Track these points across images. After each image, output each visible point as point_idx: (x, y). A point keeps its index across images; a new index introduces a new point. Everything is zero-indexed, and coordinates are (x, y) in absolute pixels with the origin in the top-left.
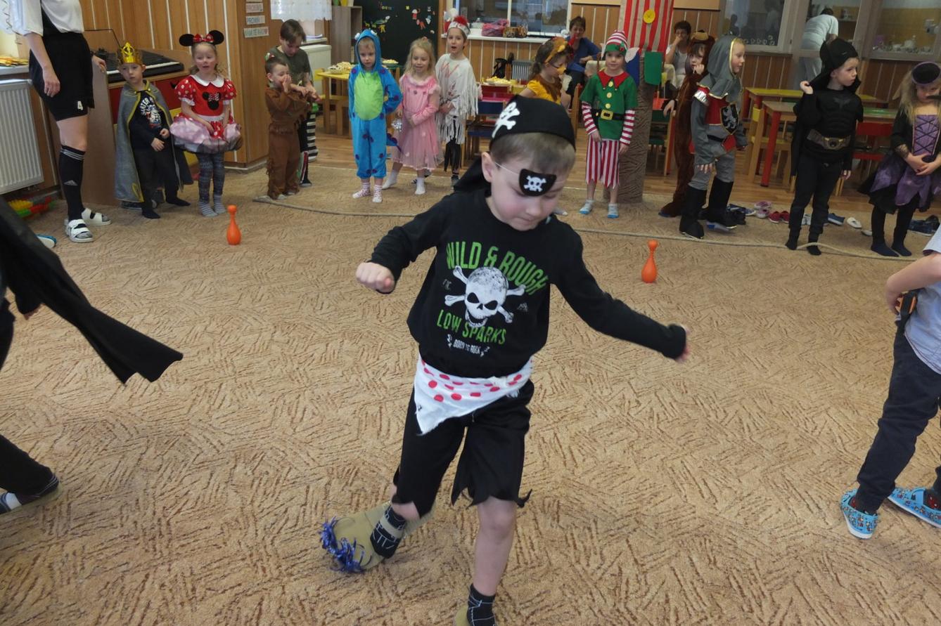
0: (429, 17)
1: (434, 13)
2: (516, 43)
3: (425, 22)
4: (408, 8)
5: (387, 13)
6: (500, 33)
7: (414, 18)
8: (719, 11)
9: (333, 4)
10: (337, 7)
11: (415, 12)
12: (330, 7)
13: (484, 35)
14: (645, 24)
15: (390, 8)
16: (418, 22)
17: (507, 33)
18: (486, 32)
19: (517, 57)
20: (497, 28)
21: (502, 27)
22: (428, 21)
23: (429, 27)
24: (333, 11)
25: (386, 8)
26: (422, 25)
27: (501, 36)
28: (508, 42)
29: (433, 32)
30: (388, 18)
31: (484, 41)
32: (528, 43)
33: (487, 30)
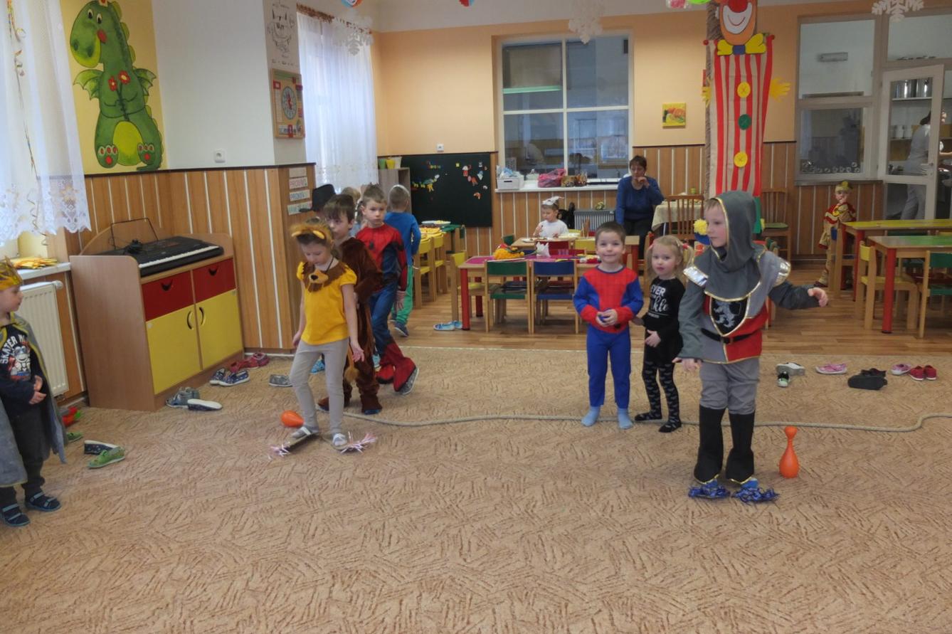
0: (481, 172)
1: (486, 169)
2: (576, 192)
3: (477, 178)
4: (458, 165)
5: (436, 172)
6: (558, 183)
7: (465, 175)
8: (795, 142)
9: (379, 168)
10: (383, 171)
11: (465, 168)
12: (376, 171)
13: (540, 186)
14: (736, 169)
15: (439, 167)
16: (469, 179)
17: (566, 182)
18: (542, 183)
19: (578, 207)
20: (554, 178)
21: (559, 177)
22: (480, 176)
23: (481, 183)
24: (380, 174)
25: (435, 167)
26: (474, 182)
27: (559, 185)
28: (568, 192)
29: (485, 187)
30: (437, 176)
31: (542, 192)
32: (589, 191)
33: (543, 181)
